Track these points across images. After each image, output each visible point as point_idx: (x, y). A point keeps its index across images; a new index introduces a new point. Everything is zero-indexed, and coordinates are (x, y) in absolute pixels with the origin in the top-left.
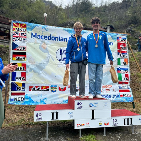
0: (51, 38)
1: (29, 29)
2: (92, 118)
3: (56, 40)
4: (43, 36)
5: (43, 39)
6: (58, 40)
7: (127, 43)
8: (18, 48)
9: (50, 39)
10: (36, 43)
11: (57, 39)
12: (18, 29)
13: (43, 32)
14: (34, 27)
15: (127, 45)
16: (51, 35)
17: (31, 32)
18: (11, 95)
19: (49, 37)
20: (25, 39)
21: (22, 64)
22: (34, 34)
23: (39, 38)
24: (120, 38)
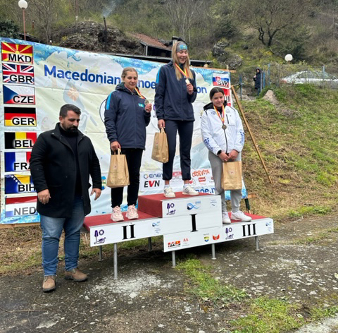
0: (87, 77)
1: (40, 56)
2: (191, 229)
3: (97, 81)
4: (70, 73)
5: (70, 78)
6: (102, 82)
7: (231, 89)
8: (16, 99)
9: (86, 80)
10: (55, 86)
11: (99, 78)
12: (15, 55)
13: (70, 65)
14: (50, 54)
15: (230, 91)
16: (87, 71)
17: (43, 63)
18: (4, 203)
19: (82, 74)
20: (30, 78)
21: (27, 134)
22: (50, 69)
23: (61, 76)
24: (218, 79)
